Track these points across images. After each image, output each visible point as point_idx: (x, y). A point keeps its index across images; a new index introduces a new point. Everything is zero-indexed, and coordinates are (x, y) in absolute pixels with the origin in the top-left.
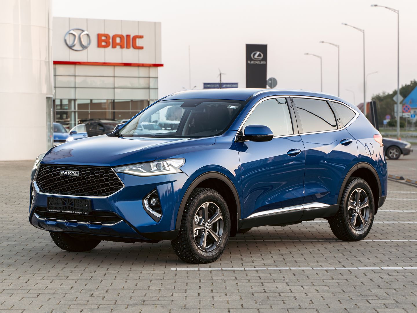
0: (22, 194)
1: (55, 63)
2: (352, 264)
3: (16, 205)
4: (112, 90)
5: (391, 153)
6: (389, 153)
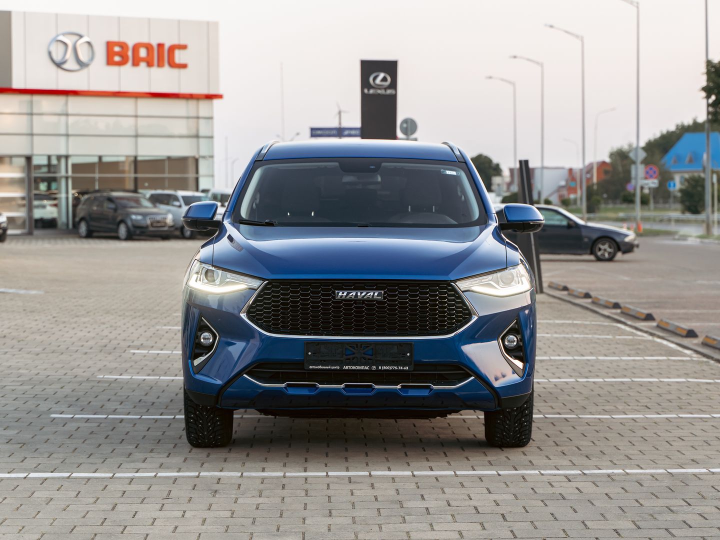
4: (133, 139)
5: (600, 250)
6: (597, 250)
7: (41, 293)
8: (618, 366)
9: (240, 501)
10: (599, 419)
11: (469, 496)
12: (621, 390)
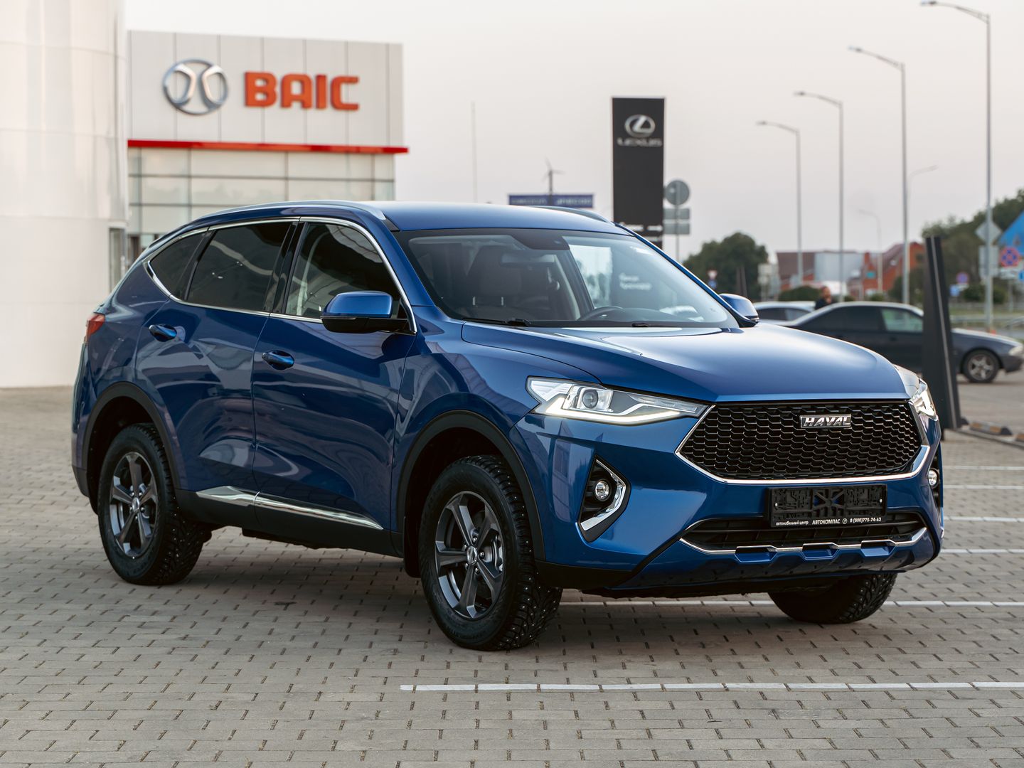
0: (29, 476)
1: (133, 144)
2: (894, 672)
3: (11, 506)
5: (974, 366)
6: (970, 367)
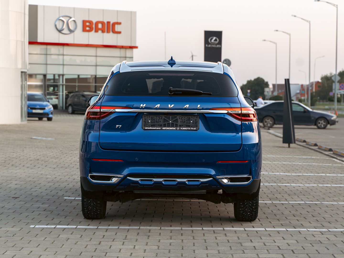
4: (94, 67)
6: (318, 123)
7: (53, 139)
8: (337, 179)
9: (161, 241)
10: (332, 204)
11: (274, 241)
12: (340, 190)
